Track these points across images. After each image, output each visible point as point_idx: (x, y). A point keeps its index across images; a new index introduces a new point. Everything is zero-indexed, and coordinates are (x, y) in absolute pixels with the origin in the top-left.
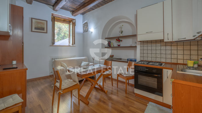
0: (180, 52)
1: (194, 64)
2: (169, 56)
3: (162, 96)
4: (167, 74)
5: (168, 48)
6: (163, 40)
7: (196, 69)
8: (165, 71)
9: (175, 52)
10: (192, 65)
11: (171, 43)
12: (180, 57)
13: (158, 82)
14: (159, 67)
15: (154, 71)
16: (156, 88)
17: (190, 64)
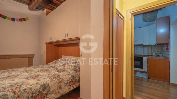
0: (150, 50)
1: (155, 54)
2: (145, 52)
3: (143, 68)
4: (145, 59)
5: (145, 48)
6: (143, 45)
7: (156, 56)
8: (144, 58)
9: (148, 50)
10: (154, 55)
11: (146, 46)
12: (150, 52)
13: (141, 63)
14: (141, 56)
15: (139, 58)
16: (140, 65)
17: (154, 54)
